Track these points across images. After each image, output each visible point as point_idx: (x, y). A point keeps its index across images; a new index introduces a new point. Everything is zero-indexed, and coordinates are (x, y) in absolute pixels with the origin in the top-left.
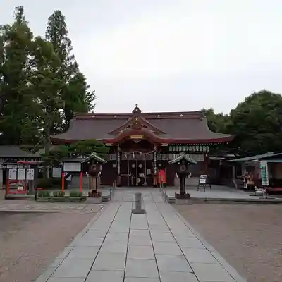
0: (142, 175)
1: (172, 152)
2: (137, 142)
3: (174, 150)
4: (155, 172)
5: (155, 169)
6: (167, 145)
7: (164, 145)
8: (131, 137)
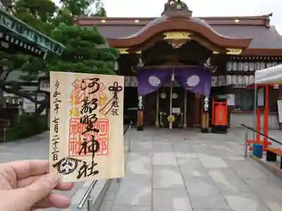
0: (177, 110)
2: (177, 47)
3: (235, 69)
4: (206, 106)
5: (206, 99)
6: (238, 52)
7: (232, 52)
8: (166, 36)
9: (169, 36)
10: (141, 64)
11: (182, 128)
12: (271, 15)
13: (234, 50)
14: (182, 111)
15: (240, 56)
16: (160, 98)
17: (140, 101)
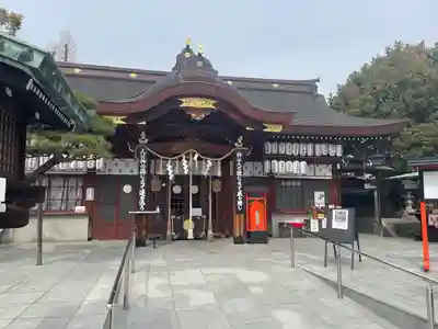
0: (195, 212)
1: (271, 157)
2: (198, 118)
3: (275, 152)
4: (240, 203)
5: (240, 194)
6: (278, 129)
7: (270, 129)
8: (181, 102)
9: (186, 103)
10: (143, 139)
11: (205, 238)
12: (318, 81)
13: (273, 126)
14: (205, 212)
15: (281, 134)
16: (173, 194)
17: (142, 198)
